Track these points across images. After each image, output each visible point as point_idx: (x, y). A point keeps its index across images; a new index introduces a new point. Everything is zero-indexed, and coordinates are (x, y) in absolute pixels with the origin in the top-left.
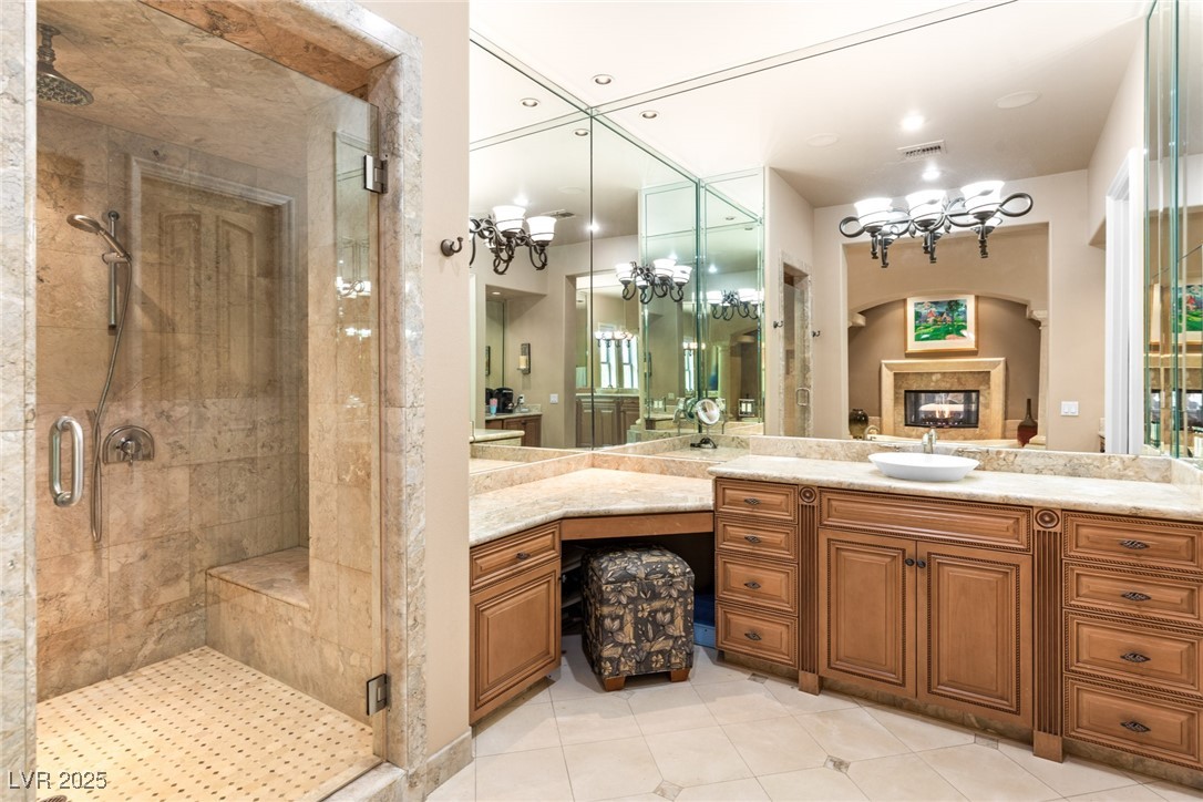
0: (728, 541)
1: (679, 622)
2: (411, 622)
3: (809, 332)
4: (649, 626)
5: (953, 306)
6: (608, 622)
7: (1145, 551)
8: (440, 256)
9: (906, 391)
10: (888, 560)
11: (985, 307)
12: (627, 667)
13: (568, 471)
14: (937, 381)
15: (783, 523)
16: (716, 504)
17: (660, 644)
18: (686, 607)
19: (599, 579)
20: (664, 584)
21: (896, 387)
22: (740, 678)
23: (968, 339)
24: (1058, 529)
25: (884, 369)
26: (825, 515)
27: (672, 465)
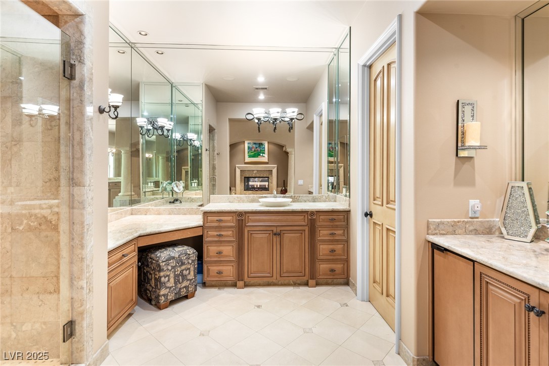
0: (209, 237)
1: (192, 273)
2: (88, 291)
3: (216, 153)
4: (180, 277)
5: (261, 144)
6: (163, 279)
7: (335, 221)
8: (98, 113)
9: (245, 177)
10: (268, 235)
11: (271, 146)
12: (171, 297)
13: (121, 218)
14: (255, 174)
15: (231, 227)
16: (204, 224)
17: (185, 283)
18: (194, 266)
19: (158, 261)
20: (186, 258)
21: (241, 176)
22: (214, 291)
23: (265, 158)
24: (315, 218)
25: (237, 169)
26: (247, 222)
27: (175, 210)
